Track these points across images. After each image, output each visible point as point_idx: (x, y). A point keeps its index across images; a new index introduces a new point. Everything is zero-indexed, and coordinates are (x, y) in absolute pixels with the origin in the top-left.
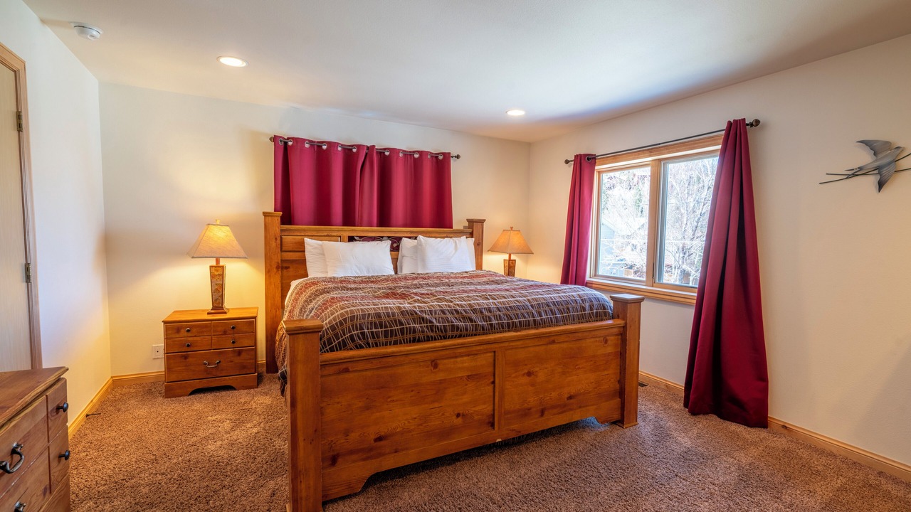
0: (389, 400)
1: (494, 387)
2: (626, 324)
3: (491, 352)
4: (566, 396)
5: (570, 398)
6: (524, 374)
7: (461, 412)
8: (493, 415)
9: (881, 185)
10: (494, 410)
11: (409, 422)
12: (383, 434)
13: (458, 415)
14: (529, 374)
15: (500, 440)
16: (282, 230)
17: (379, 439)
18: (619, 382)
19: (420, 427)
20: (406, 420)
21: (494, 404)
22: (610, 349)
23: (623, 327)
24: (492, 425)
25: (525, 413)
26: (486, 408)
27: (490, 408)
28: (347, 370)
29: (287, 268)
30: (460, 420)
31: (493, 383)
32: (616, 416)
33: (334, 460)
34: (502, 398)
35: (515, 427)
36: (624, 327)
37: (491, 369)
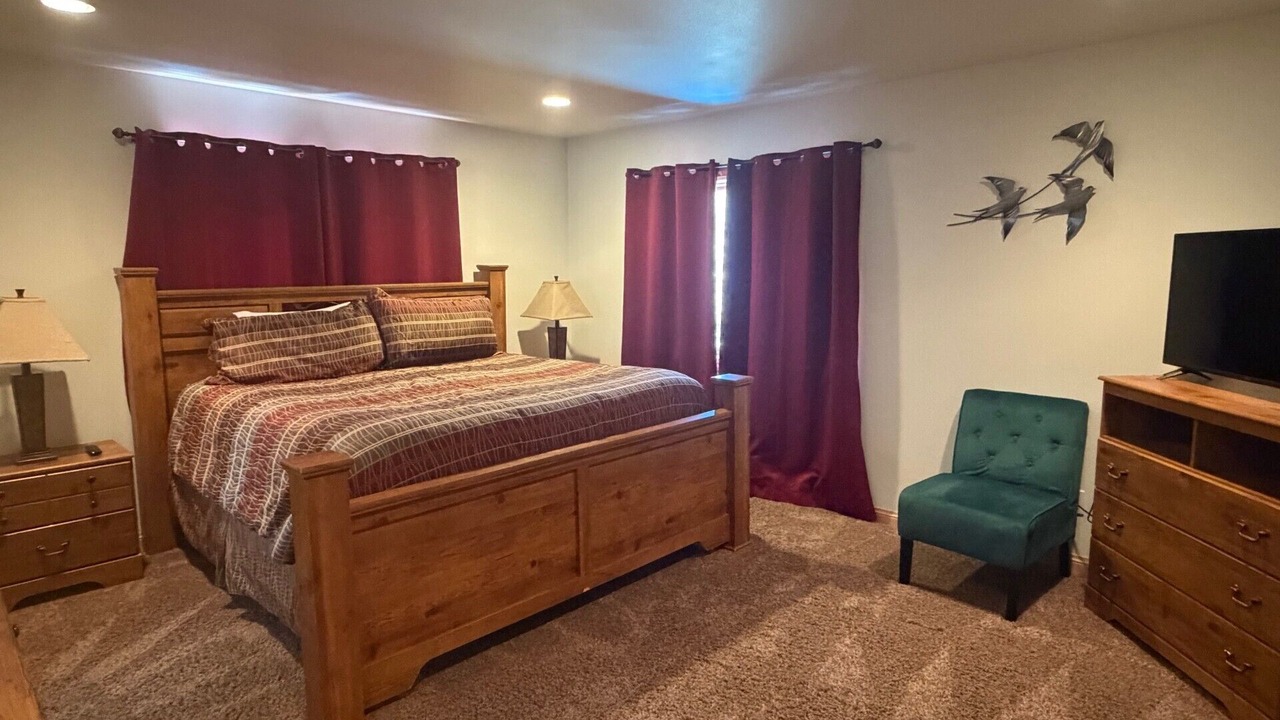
0: (442, 555)
1: (577, 519)
2: (733, 414)
3: (570, 472)
4: (665, 518)
5: (670, 521)
6: (613, 497)
7: (536, 559)
8: (578, 558)
9: (1007, 230)
10: (578, 550)
11: (471, 583)
12: (436, 603)
13: (533, 564)
14: (619, 495)
15: (587, 589)
16: (160, 301)
17: (433, 611)
18: (726, 492)
19: (485, 587)
20: (465, 580)
21: (578, 542)
22: (714, 451)
23: (729, 419)
24: (577, 571)
25: (617, 549)
26: (567, 549)
27: (571, 547)
28: (384, 522)
29: (173, 366)
30: (536, 570)
31: (576, 513)
32: (725, 537)
33: (372, 651)
34: (587, 534)
35: (604, 568)
36: (731, 419)
37: (571, 495)
